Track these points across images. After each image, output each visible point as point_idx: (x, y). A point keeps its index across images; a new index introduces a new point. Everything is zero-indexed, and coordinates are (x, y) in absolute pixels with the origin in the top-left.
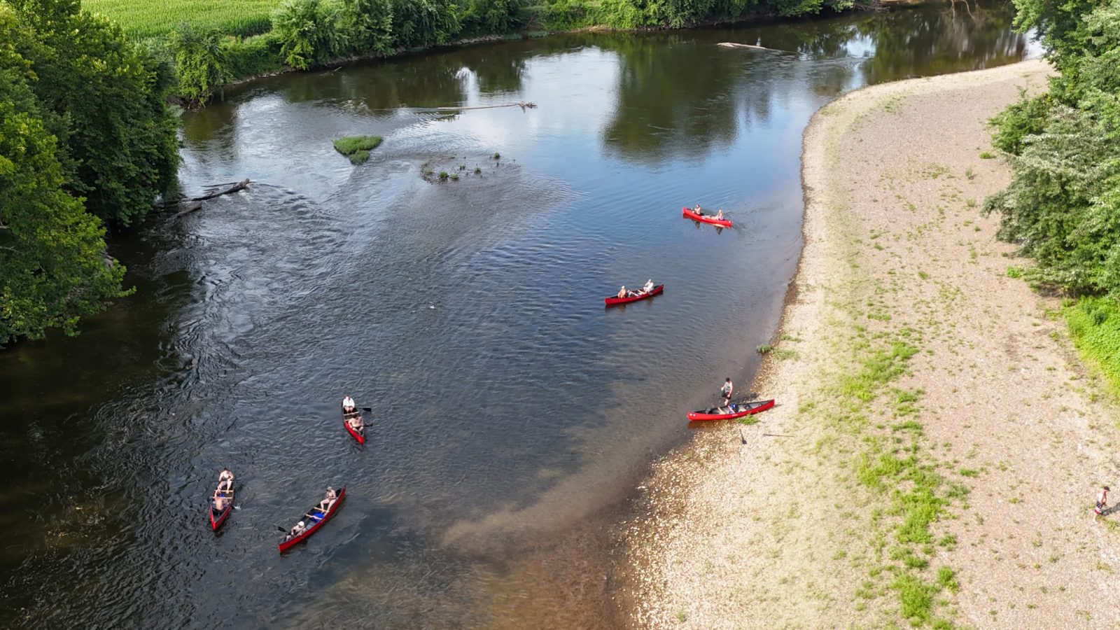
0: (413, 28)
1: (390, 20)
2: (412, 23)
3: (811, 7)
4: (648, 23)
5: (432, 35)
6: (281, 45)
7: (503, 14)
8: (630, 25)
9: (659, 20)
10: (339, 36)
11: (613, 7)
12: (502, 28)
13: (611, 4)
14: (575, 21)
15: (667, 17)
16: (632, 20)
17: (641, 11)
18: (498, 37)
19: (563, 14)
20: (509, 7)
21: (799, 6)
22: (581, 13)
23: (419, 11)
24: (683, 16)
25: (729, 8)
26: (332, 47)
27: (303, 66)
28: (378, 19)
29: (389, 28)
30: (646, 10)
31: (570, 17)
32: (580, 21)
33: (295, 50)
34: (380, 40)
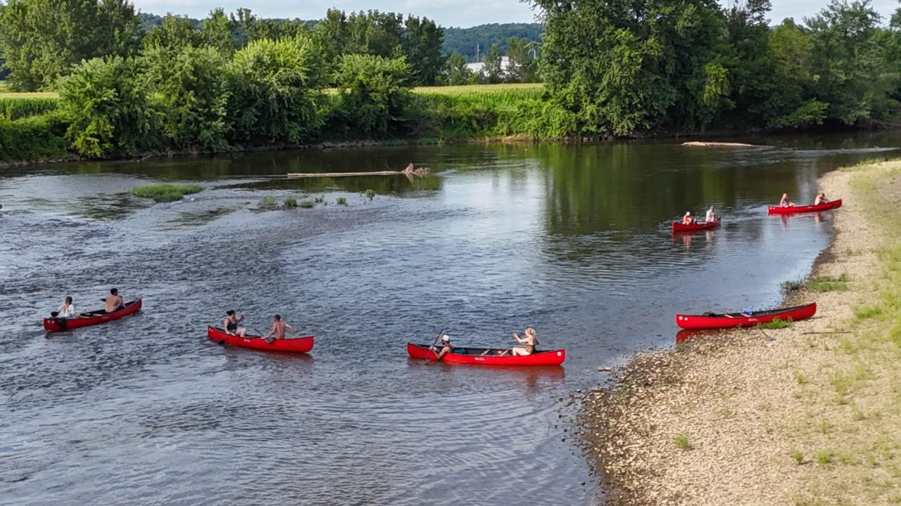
0: (256, 116)
1: (224, 101)
2: (254, 110)
3: (811, 114)
4: (584, 129)
5: (283, 129)
6: (67, 125)
7: (382, 111)
8: (558, 132)
9: (599, 126)
10: (151, 113)
11: (533, 112)
12: (381, 129)
13: (531, 108)
14: (482, 129)
15: (609, 122)
16: (561, 125)
17: (573, 114)
18: (374, 142)
19: (465, 119)
20: (390, 102)
21: (794, 115)
22: (490, 119)
23: (264, 95)
24: (632, 120)
25: (695, 112)
26: (140, 126)
27: (98, 151)
28: (208, 100)
29: (222, 112)
30: (580, 114)
31: (475, 124)
32: (489, 129)
33: (87, 130)
34: (208, 128)
